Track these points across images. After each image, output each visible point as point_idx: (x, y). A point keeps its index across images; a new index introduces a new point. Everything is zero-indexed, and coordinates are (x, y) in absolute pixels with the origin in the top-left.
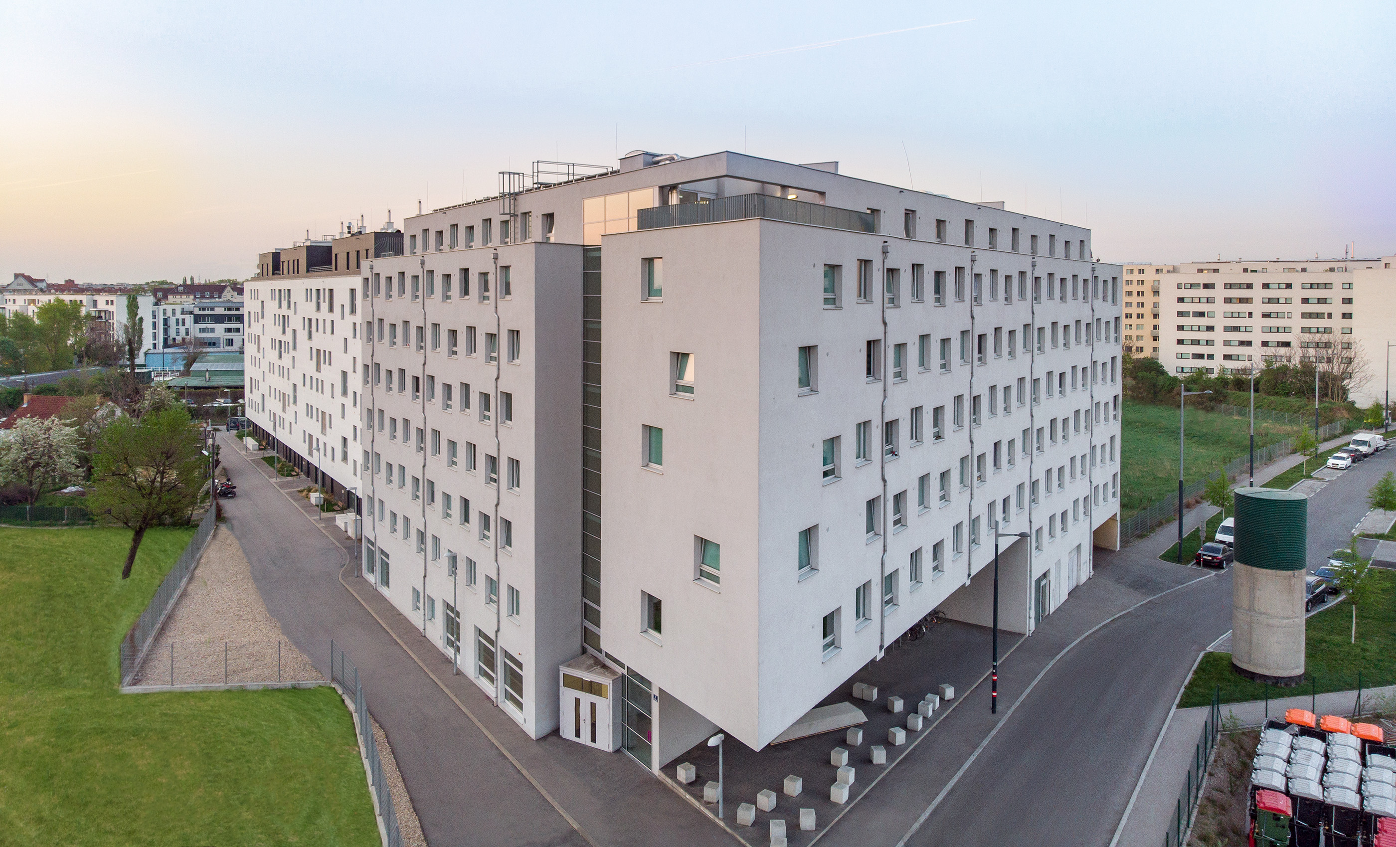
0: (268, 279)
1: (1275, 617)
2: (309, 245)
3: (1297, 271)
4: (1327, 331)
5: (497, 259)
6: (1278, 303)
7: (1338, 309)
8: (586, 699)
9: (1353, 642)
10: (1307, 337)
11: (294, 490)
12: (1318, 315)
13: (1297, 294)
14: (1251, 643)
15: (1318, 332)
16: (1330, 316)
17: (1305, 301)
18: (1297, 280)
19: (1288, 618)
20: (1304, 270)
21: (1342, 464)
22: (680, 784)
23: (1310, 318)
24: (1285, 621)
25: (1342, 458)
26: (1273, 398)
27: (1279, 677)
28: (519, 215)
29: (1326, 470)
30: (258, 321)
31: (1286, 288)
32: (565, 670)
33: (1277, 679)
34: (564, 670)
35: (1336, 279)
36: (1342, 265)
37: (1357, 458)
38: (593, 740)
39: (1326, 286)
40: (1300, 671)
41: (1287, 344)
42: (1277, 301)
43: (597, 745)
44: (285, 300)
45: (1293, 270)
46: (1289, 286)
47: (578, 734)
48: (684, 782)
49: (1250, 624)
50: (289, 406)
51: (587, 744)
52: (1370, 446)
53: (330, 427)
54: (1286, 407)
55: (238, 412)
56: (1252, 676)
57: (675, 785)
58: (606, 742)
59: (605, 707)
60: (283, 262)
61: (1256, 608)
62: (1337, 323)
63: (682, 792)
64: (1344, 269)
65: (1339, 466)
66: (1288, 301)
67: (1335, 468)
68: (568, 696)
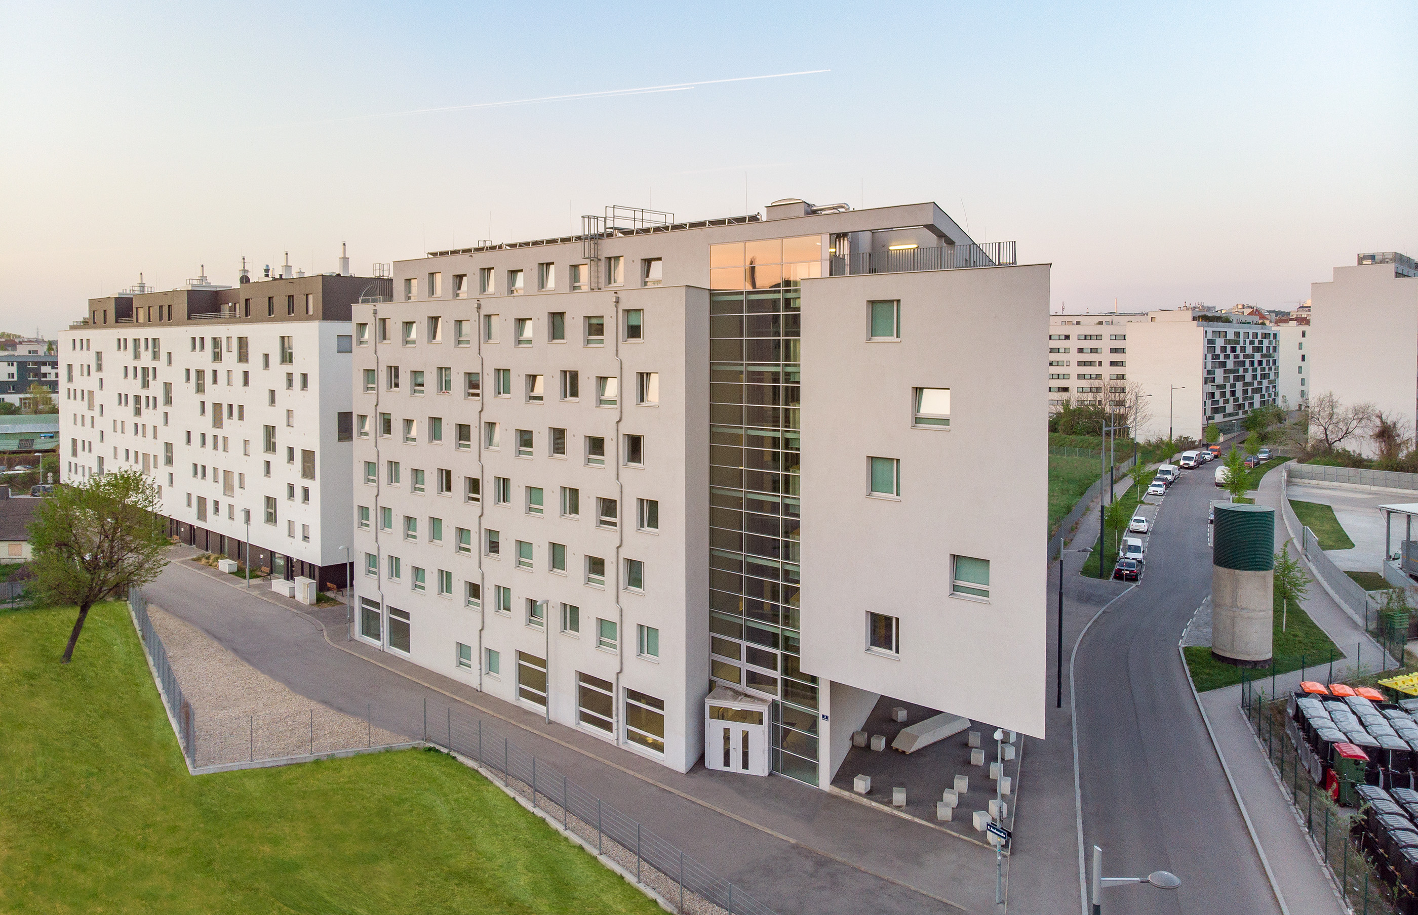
0: (110, 327)
1: (1254, 610)
2: (190, 289)
3: (1073, 324)
4: (1098, 377)
5: (618, 302)
6: (1059, 352)
7: (1106, 357)
8: (737, 729)
9: (1284, 630)
10: (1085, 383)
11: (188, 558)
12: (1090, 364)
13: (1074, 344)
14: (1233, 634)
15: (1091, 378)
16: (1100, 363)
17: (1081, 350)
18: (1074, 331)
19: (1264, 611)
20: (1078, 323)
21: (1161, 490)
22: (859, 794)
23: (1085, 366)
24: (1262, 613)
25: (1159, 486)
26: (1073, 437)
27: (1257, 661)
28: (603, 258)
29: (1148, 496)
30: (89, 374)
31: (1065, 339)
32: (711, 702)
33: (1256, 663)
34: (709, 702)
35: (1105, 331)
36: (1109, 318)
37: (1168, 484)
38: (745, 765)
39: (1098, 337)
40: (1269, 656)
41: (1066, 390)
42: (1058, 350)
43: (751, 771)
44: (147, 348)
45: (1070, 323)
46: (1067, 337)
47: (727, 763)
48: (864, 792)
49: (1233, 619)
50: (155, 466)
51: (739, 771)
52: (1173, 475)
53: (242, 487)
54: (1086, 445)
55: (49, 479)
56: (1235, 662)
57: (854, 796)
58: (760, 766)
59: (760, 736)
60: (137, 308)
61: (1239, 604)
62: (1107, 371)
63: (866, 801)
64: (1110, 322)
65: (1159, 492)
66: (1066, 351)
67: (1155, 494)
68: (715, 728)
